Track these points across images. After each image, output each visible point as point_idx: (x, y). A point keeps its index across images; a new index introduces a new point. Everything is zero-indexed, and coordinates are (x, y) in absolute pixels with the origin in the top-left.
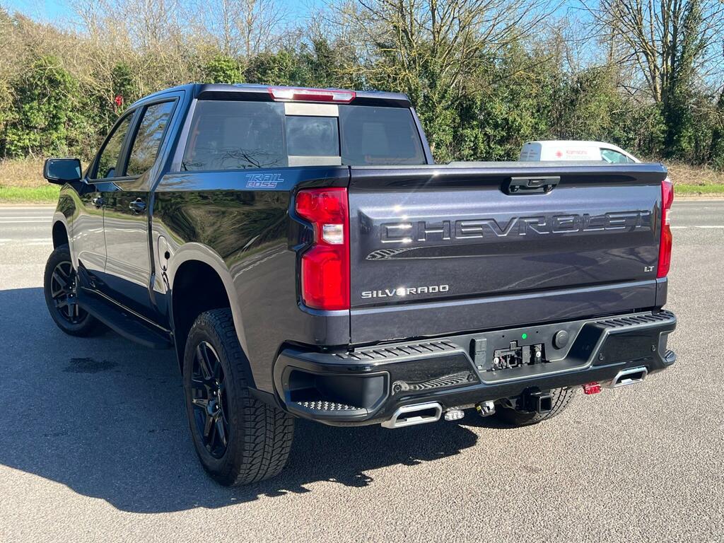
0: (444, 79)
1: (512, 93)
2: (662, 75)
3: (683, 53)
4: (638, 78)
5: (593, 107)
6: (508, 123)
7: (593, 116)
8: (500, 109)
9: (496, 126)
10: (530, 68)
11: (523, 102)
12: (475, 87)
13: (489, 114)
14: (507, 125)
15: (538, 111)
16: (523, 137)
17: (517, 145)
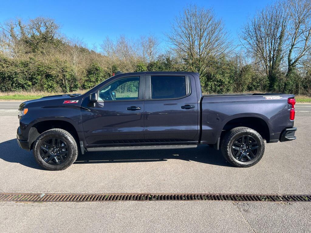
0: (202, 68)
1: (223, 72)
2: (269, 67)
3: (276, 60)
4: (262, 67)
5: (246, 76)
6: (221, 81)
7: (247, 79)
8: (219, 77)
9: (218, 81)
10: (228, 65)
11: (226, 75)
12: (211, 70)
13: (216, 78)
15: (230, 77)
16: (226, 85)
17: (224, 87)
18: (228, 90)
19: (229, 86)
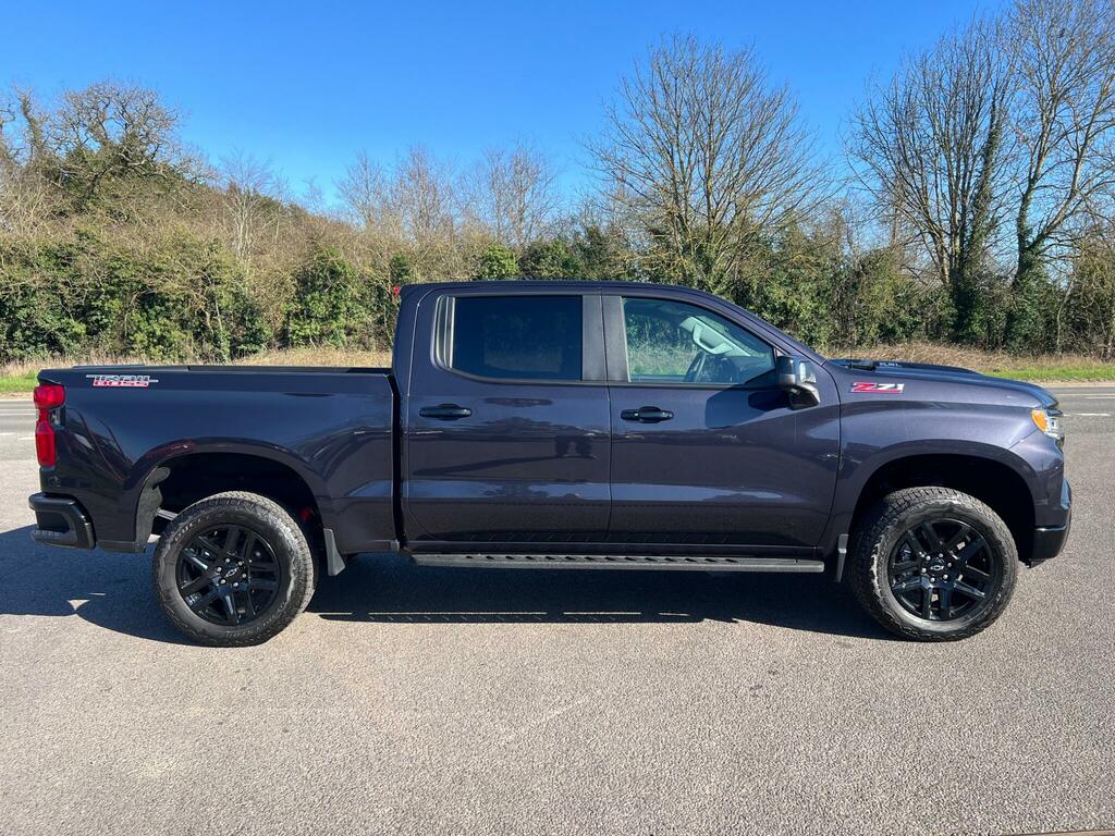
0: (720, 264)
1: (791, 277)
2: (950, 256)
3: (973, 232)
4: (924, 258)
5: (876, 290)
7: (876, 300)
8: (778, 293)
9: (774, 310)
10: (810, 250)
11: (802, 286)
12: (752, 272)
13: (766, 298)
14: (785, 310)
15: (818, 294)
16: (803, 322)
17: (797, 329)
18: (812, 339)
19: (815, 325)
